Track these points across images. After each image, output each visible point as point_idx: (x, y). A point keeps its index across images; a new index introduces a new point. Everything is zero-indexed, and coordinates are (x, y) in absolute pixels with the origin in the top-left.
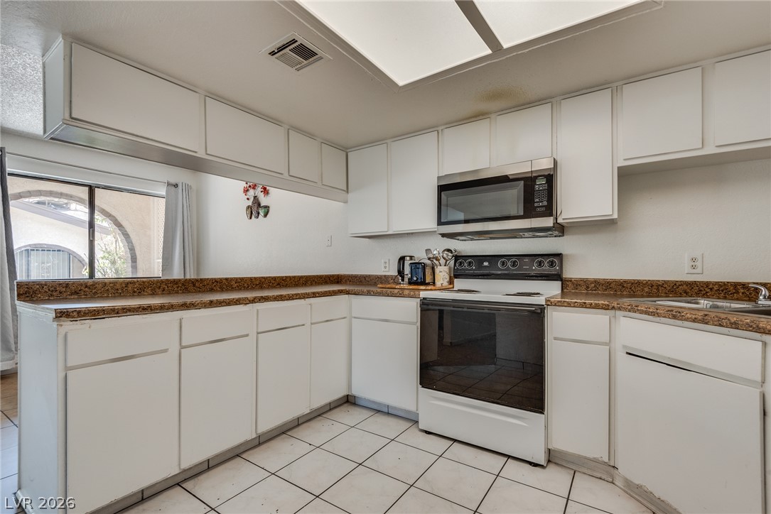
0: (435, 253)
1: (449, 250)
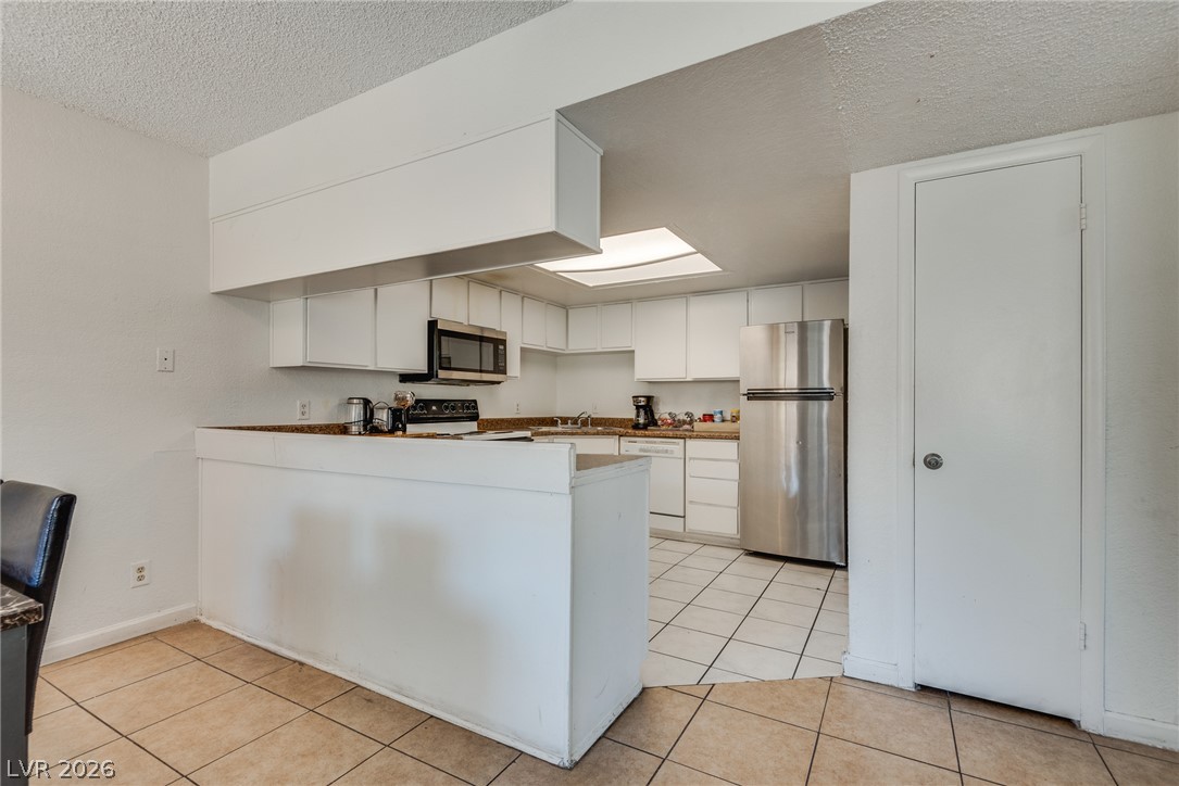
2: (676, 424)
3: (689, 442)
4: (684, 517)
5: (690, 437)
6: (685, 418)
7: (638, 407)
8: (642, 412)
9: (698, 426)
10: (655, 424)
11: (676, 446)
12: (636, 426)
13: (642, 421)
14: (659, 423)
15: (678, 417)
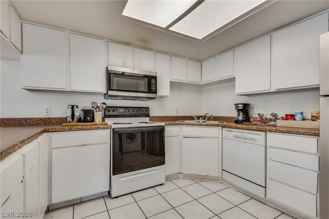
0: (98, 104)
1: (104, 103)
2: (264, 121)
3: (269, 134)
4: (265, 187)
5: (270, 131)
6: (271, 117)
7: (239, 110)
8: (241, 113)
9: (279, 123)
10: (249, 120)
11: (259, 137)
12: (237, 122)
13: (241, 118)
14: (252, 120)
15: (266, 117)
